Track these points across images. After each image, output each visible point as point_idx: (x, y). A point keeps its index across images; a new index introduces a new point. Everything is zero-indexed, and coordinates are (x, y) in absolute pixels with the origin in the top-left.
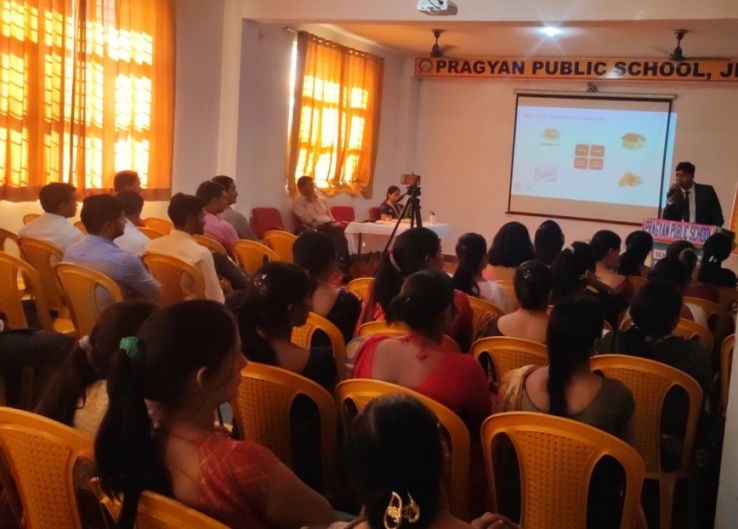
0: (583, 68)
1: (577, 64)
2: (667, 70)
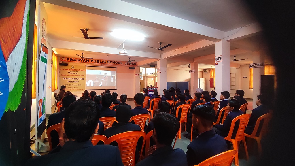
0: (101, 62)
1: (100, 61)
2: (116, 63)
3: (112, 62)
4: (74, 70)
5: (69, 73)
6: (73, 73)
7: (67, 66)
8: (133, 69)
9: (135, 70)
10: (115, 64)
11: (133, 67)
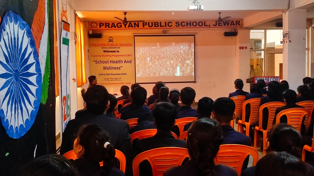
1: (161, 23)
2: (195, 24)
3: (185, 24)
4: (112, 45)
5: (105, 51)
6: (112, 52)
7: (101, 37)
8: (234, 34)
9: (238, 37)
10: (192, 26)
11: (233, 31)
